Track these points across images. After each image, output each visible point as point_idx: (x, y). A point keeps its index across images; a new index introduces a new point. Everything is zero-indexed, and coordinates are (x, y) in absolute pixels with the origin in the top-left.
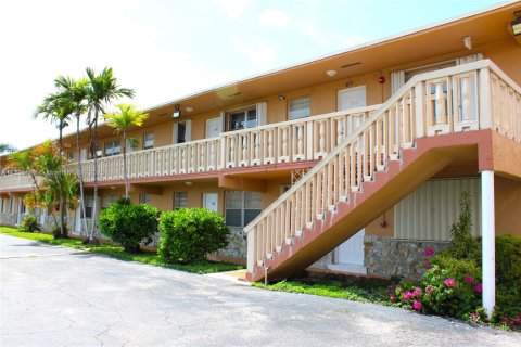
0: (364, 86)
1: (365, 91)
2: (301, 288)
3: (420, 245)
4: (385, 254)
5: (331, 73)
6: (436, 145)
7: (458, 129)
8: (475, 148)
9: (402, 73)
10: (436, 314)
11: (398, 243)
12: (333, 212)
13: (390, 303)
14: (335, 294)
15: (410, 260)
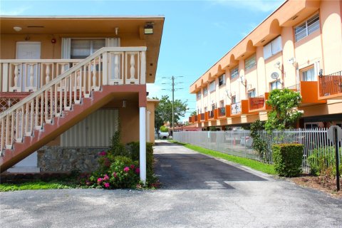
0: (40, 43)
1: (40, 46)
2: (15, 187)
3: (78, 150)
4: (54, 157)
5: (17, 29)
6: (115, 91)
7: (128, 82)
8: (137, 95)
9: (70, 39)
10: (119, 188)
11: (63, 150)
12: (41, 131)
13: (86, 186)
14: (44, 187)
15: (71, 160)
